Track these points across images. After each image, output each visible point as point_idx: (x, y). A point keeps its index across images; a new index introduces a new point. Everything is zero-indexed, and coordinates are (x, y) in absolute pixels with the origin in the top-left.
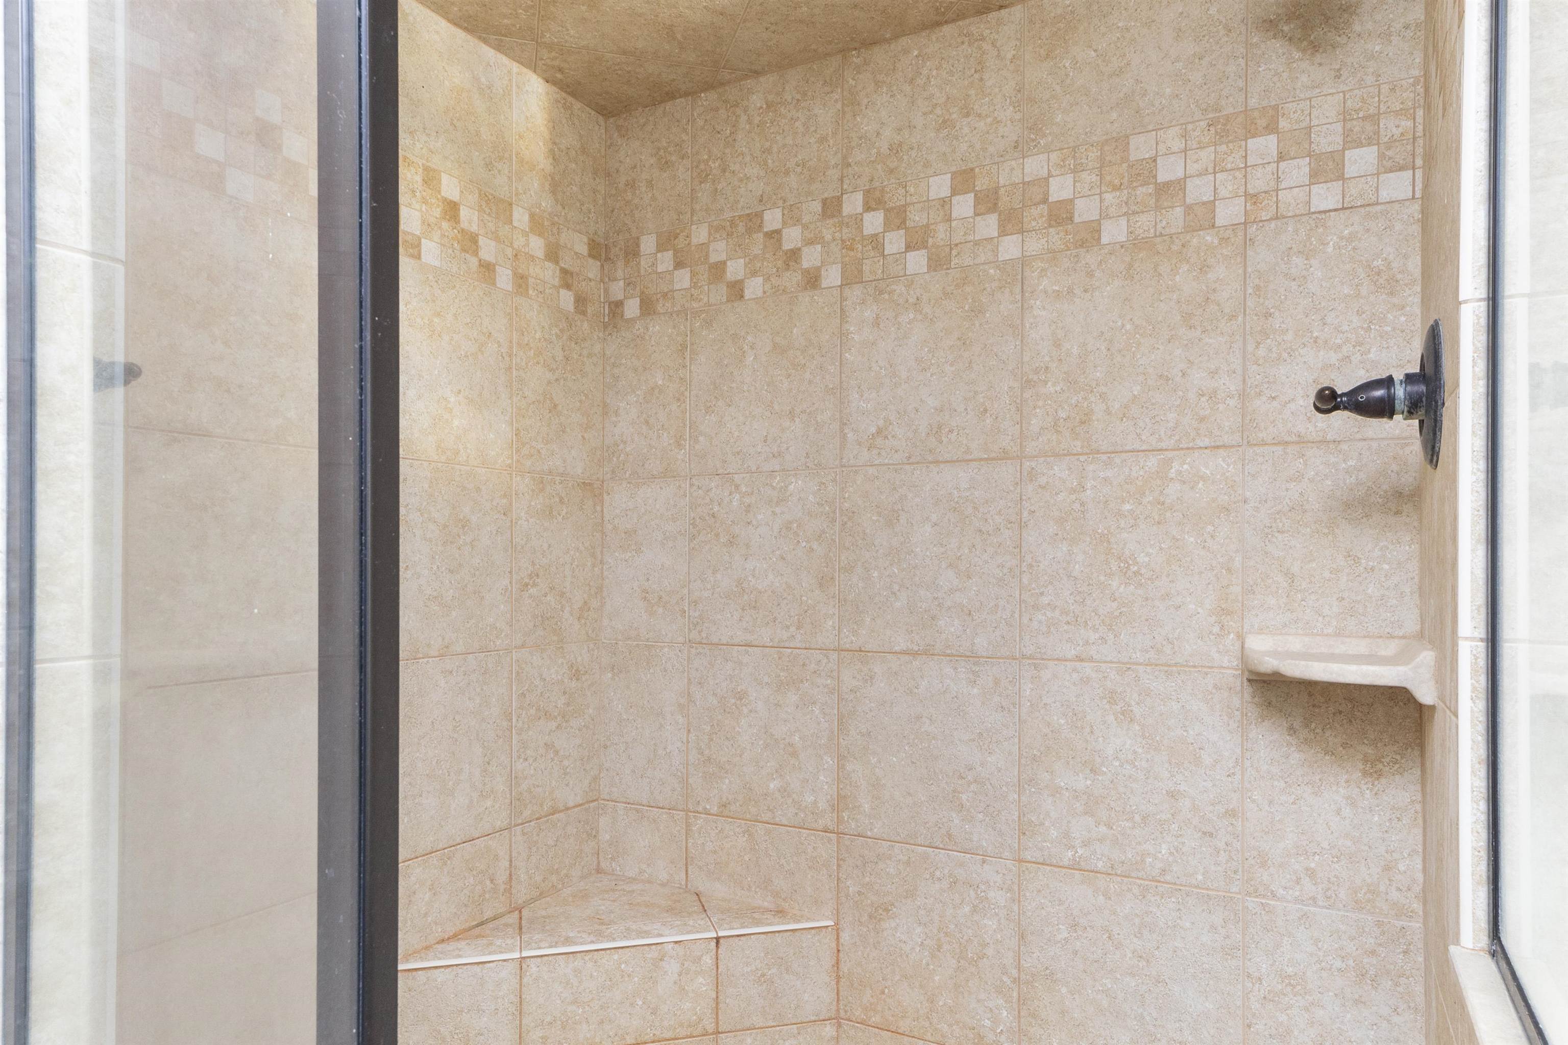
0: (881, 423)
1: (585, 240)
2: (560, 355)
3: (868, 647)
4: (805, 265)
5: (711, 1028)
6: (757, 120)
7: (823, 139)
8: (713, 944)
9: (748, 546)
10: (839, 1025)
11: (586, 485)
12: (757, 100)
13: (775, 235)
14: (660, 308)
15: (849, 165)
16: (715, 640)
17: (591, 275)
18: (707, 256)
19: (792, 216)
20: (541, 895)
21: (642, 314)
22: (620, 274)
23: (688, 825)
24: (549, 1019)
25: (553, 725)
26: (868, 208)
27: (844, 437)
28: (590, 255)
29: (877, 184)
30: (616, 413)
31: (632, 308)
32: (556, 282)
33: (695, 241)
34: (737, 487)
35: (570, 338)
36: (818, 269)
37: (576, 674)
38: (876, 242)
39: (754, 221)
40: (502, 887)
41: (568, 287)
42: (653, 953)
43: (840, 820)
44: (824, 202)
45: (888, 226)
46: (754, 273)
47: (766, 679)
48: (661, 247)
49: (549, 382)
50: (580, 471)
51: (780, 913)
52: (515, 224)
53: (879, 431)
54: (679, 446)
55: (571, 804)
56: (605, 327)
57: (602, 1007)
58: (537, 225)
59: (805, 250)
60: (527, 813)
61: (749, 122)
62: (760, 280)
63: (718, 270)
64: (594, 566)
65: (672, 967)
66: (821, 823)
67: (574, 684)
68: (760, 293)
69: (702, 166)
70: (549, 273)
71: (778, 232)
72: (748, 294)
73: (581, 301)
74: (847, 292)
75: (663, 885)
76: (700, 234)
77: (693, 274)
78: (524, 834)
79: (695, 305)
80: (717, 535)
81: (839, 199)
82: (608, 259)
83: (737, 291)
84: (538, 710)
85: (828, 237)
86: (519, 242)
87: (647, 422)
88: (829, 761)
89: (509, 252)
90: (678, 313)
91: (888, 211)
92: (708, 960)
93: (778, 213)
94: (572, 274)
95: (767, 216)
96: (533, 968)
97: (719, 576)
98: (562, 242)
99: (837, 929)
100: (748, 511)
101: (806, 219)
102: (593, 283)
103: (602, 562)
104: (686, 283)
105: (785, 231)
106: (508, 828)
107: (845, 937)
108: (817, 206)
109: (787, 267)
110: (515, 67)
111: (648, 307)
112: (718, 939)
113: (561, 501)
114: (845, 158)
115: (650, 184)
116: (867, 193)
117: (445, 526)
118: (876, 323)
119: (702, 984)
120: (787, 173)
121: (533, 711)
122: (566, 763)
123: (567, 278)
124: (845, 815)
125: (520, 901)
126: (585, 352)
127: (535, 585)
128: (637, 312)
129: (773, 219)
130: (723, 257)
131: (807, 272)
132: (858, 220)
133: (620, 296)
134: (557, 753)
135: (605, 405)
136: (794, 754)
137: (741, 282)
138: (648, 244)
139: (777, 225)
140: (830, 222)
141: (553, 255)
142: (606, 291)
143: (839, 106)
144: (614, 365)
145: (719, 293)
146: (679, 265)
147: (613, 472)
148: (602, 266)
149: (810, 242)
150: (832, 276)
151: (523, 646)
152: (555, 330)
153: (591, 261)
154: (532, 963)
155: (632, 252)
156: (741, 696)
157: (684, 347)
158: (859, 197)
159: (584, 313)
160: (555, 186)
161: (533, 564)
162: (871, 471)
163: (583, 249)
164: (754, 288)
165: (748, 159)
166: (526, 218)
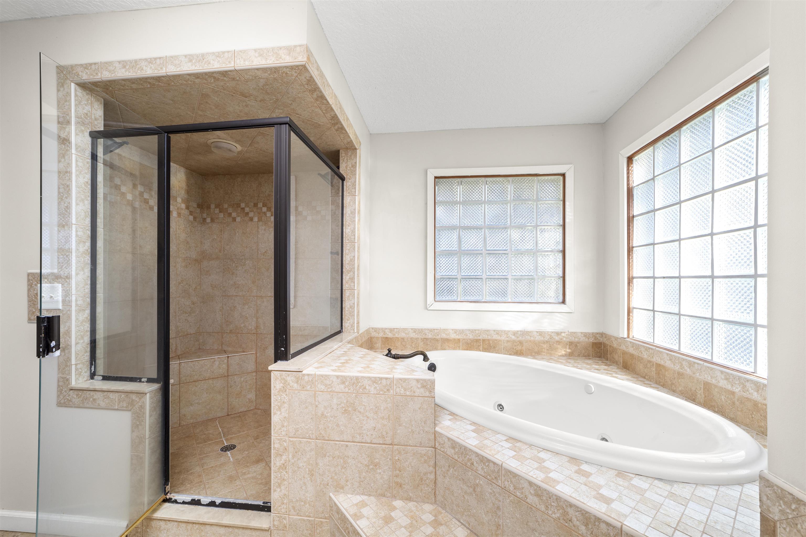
0: (266, 250)
1: (196, 204)
2: (189, 231)
3: (263, 295)
4: (250, 216)
5: (226, 375)
6: (239, 184)
7: (254, 191)
8: (227, 358)
9: (236, 275)
10: (257, 373)
11: (196, 260)
12: (239, 179)
13: (243, 209)
14: (216, 221)
15: (259, 197)
16: (229, 295)
17: (198, 212)
18: (227, 211)
19: (247, 205)
20: (184, 353)
21: (211, 222)
22: (205, 212)
23: (222, 336)
24: (187, 375)
25: (187, 315)
26: (263, 206)
27: (258, 252)
28: (197, 207)
29: (265, 202)
30: (204, 244)
31: (208, 220)
32: (188, 214)
33: (224, 207)
34: (234, 262)
35: (192, 227)
36: (253, 217)
37: (193, 304)
38: (265, 213)
39: (238, 205)
40: (174, 351)
41: (192, 215)
42: (213, 360)
43: (257, 331)
44: (254, 204)
45: (267, 210)
46: (238, 216)
47: (241, 303)
48: (216, 207)
49: (186, 237)
50: (194, 257)
51: (244, 352)
52: (178, 201)
53: (265, 252)
54: (220, 252)
55: (192, 333)
56: (201, 224)
57: (200, 372)
58: (183, 201)
59: (250, 213)
60: (180, 335)
61: (237, 184)
62: (240, 218)
63: (230, 214)
64: (198, 279)
65: (217, 363)
66: (253, 332)
67: (193, 306)
68: (240, 221)
69: (226, 191)
70: (186, 212)
71: (244, 208)
72: (237, 221)
73: (195, 218)
74: (259, 223)
75: (216, 349)
76: (226, 206)
77: (224, 214)
78: (179, 339)
79: (224, 221)
80: (229, 272)
81: (257, 203)
82: (202, 208)
83: (234, 219)
84: (183, 311)
85: (255, 211)
86: (179, 205)
87: (212, 246)
88: (255, 319)
89: (176, 208)
90: (220, 223)
91: (267, 208)
92: (226, 361)
93: (244, 204)
94: (192, 212)
95: (242, 204)
96: (183, 364)
97: (230, 281)
98: (190, 205)
99: (256, 353)
100: (237, 267)
101: (250, 206)
102: (198, 214)
103: (200, 278)
104: (222, 216)
105: (245, 208)
106: (176, 338)
107: (258, 355)
108: (252, 204)
109: (246, 216)
110: (178, 166)
111: (212, 220)
112: (228, 357)
113: (189, 264)
114: (258, 195)
115: (213, 193)
116: (263, 203)
118: (265, 230)
119: (225, 366)
120: (246, 196)
121: (182, 312)
122: (190, 324)
123: (191, 213)
124: (258, 330)
125: (179, 354)
126: (196, 230)
127: (182, 283)
128: (210, 221)
129: (243, 205)
130: (231, 212)
131: (250, 218)
132: (261, 209)
133: (205, 217)
134: (188, 321)
135: (201, 242)
136: (247, 318)
137: (235, 218)
138: (213, 206)
139: (244, 207)
140: (255, 208)
141: (187, 208)
142: (202, 216)
143: (257, 184)
144: (204, 233)
145: (230, 220)
146: (220, 212)
147: (203, 257)
148: (201, 210)
149: (251, 211)
150: (256, 219)
151: (179, 297)
152: (188, 225)
153: (198, 209)
155: (209, 207)
156: (235, 307)
157: (221, 230)
158: (261, 204)
159: (196, 221)
160: (188, 192)
161: (182, 278)
162: (264, 260)
163: (196, 206)
164: (238, 219)
165: (237, 191)
166: (181, 200)
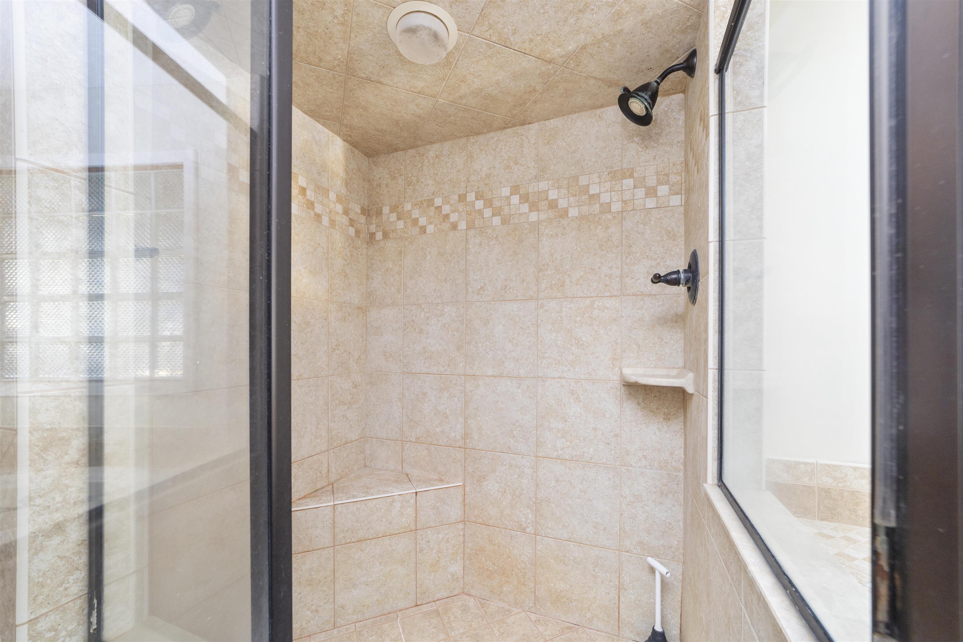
0: (482, 284)
1: (360, 207)
2: (349, 254)
3: (477, 374)
4: (452, 220)
5: (413, 528)
6: (432, 162)
7: (459, 171)
8: (414, 495)
9: (427, 333)
10: (465, 524)
11: (359, 308)
12: (432, 154)
13: (439, 208)
14: (391, 236)
15: (469, 181)
16: (414, 372)
17: (362, 222)
18: (411, 216)
19: (446, 200)
20: (342, 478)
21: (383, 238)
22: (374, 221)
23: (403, 447)
24: (346, 529)
25: (346, 407)
26: (477, 199)
27: (467, 290)
28: (362, 214)
29: (480, 189)
30: (372, 279)
31: (379, 236)
32: (347, 224)
33: (406, 209)
34: (423, 309)
35: (353, 247)
36: (457, 222)
37: (355, 386)
38: (480, 212)
39: (430, 202)
40: (325, 475)
41: (352, 226)
42: (390, 500)
43: (465, 443)
44: (459, 196)
45: (485, 206)
46: (430, 223)
47: (435, 387)
48: (391, 211)
49: (344, 265)
50: (357, 302)
51: (441, 480)
52: (330, 198)
53: (482, 288)
54: (399, 292)
55: (353, 439)
56: (368, 243)
57: (368, 523)
58: (339, 199)
59: (452, 215)
60: (335, 444)
61: (428, 162)
62: (432, 226)
63: (415, 222)
64: (363, 341)
65: (398, 505)
66: (457, 445)
67: (354, 390)
68: (433, 231)
69: (409, 179)
70: (344, 220)
71: (440, 207)
72: (427, 232)
73: (357, 232)
74: (468, 232)
75: (392, 471)
76: (408, 207)
77: (405, 223)
78: (334, 453)
79: (406, 235)
80: (415, 329)
81: (465, 195)
82: (369, 215)
83: (423, 230)
84: (340, 401)
85: (461, 210)
86: (332, 206)
87: (385, 283)
88: (461, 420)
89: (328, 210)
90: (399, 238)
91: (485, 200)
92: (412, 501)
93: (440, 200)
94: (354, 220)
95: (436, 200)
96: (339, 508)
97: (415, 346)
98: (350, 207)
99: (464, 486)
100: (427, 319)
101: (452, 202)
102: (363, 225)
103: (366, 340)
104: (402, 226)
105: (443, 207)
106: (327, 451)
107: (467, 489)
108: (456, 197)
109: (444, 221)
110: (331, 134)
111: (386, 235)
112: (416, 493)
113: (349, 315)
114: (468, 178)
115: (387, 185)
116: (477, 193)
117: (300, 325)
118: (480, 245)
119: (410, 511)
120: (444, 183)
121: (337, 402)
122: (351, 423)
123: (352, 222)
124: (467, 441)
125: (332, 481)
126: (359, 253)
127: (338, 349)
128: (381, 238)
129: (438, 202)
130: (418, 216)
131: (452, 223)
132: (473, 203)
133: (374, 231)
134: (347, 419)
135: (368, 275)
136: (447, 417)
137: (425, 226)
138: (386, 210)
139: (440, 204)
140: (462, 204)
141: (346, 212)
142: (368, 229)
143: (465, 158)
144: (371, 259)
145: (415, 231)
146: (399, 219)
147: (371, 303)
148: (366, 218)
149: (454, 212)
150: (462, 225)
151: (333, 375)
152: (347, 244)
153: (362, 216)
154: (339, 506)
155: (379, 213)
156: (425, 394)
157: (401, 252)
158: (473, 194)
159: (359, 237)
160: (347, 184)
161: (337, 340)
162: (478, 304)
163: (359, 211)
164: (430, 229)
165: (428, 177)
166: (335, 196)
